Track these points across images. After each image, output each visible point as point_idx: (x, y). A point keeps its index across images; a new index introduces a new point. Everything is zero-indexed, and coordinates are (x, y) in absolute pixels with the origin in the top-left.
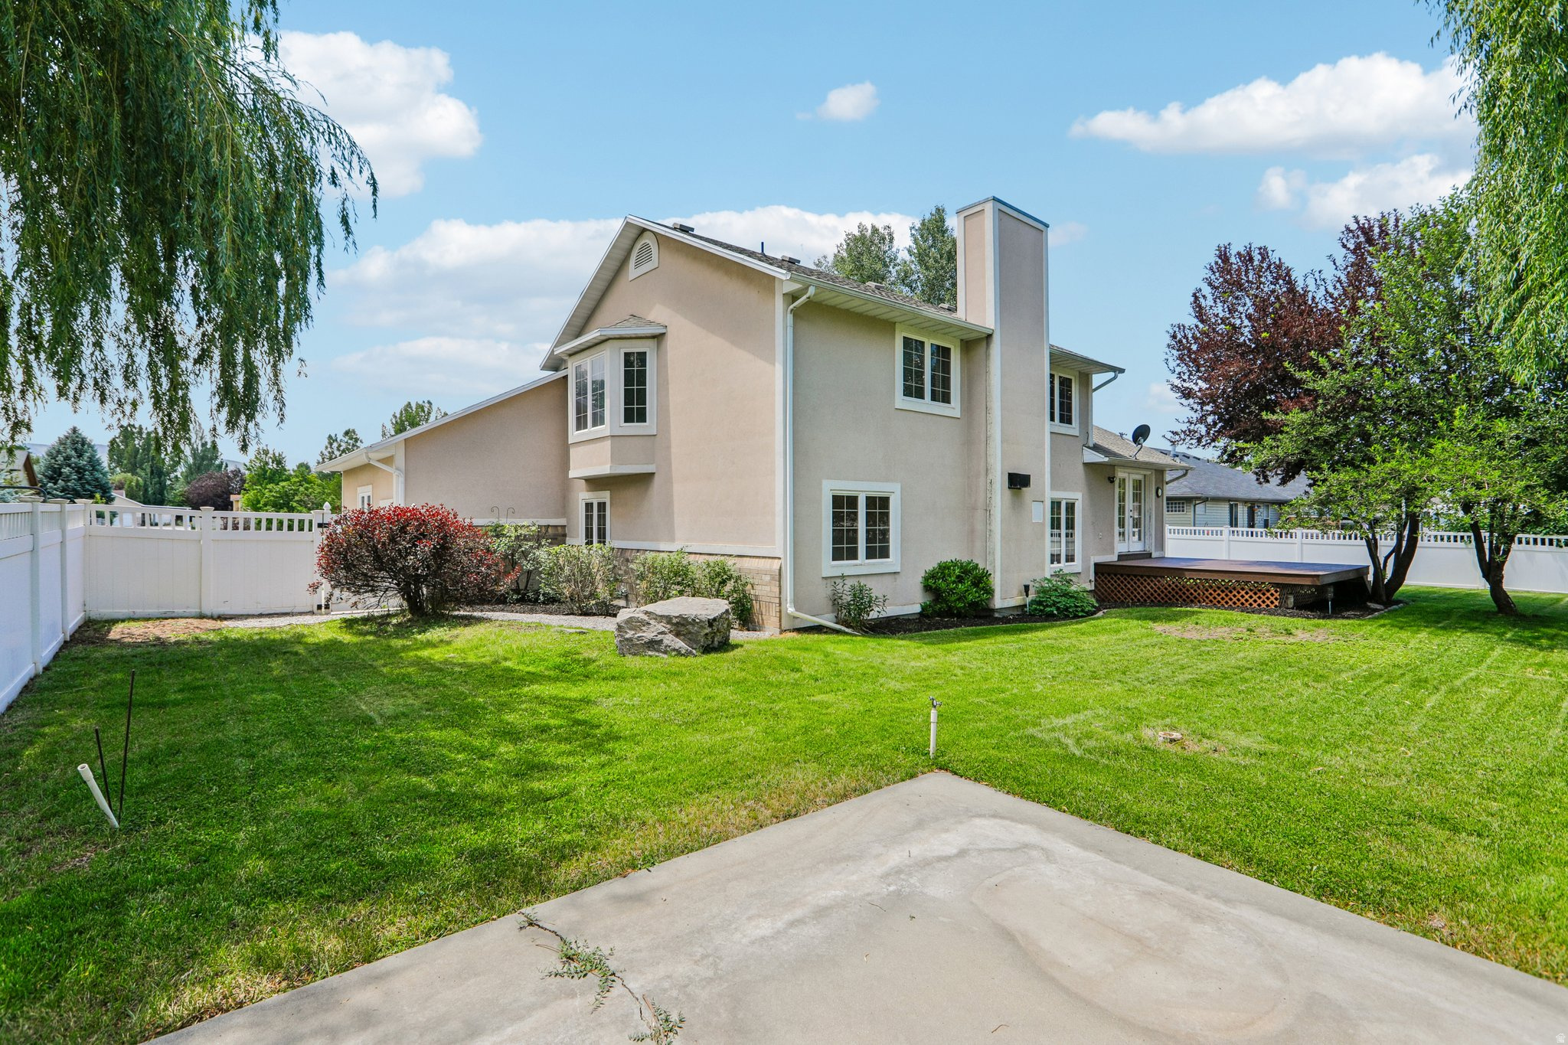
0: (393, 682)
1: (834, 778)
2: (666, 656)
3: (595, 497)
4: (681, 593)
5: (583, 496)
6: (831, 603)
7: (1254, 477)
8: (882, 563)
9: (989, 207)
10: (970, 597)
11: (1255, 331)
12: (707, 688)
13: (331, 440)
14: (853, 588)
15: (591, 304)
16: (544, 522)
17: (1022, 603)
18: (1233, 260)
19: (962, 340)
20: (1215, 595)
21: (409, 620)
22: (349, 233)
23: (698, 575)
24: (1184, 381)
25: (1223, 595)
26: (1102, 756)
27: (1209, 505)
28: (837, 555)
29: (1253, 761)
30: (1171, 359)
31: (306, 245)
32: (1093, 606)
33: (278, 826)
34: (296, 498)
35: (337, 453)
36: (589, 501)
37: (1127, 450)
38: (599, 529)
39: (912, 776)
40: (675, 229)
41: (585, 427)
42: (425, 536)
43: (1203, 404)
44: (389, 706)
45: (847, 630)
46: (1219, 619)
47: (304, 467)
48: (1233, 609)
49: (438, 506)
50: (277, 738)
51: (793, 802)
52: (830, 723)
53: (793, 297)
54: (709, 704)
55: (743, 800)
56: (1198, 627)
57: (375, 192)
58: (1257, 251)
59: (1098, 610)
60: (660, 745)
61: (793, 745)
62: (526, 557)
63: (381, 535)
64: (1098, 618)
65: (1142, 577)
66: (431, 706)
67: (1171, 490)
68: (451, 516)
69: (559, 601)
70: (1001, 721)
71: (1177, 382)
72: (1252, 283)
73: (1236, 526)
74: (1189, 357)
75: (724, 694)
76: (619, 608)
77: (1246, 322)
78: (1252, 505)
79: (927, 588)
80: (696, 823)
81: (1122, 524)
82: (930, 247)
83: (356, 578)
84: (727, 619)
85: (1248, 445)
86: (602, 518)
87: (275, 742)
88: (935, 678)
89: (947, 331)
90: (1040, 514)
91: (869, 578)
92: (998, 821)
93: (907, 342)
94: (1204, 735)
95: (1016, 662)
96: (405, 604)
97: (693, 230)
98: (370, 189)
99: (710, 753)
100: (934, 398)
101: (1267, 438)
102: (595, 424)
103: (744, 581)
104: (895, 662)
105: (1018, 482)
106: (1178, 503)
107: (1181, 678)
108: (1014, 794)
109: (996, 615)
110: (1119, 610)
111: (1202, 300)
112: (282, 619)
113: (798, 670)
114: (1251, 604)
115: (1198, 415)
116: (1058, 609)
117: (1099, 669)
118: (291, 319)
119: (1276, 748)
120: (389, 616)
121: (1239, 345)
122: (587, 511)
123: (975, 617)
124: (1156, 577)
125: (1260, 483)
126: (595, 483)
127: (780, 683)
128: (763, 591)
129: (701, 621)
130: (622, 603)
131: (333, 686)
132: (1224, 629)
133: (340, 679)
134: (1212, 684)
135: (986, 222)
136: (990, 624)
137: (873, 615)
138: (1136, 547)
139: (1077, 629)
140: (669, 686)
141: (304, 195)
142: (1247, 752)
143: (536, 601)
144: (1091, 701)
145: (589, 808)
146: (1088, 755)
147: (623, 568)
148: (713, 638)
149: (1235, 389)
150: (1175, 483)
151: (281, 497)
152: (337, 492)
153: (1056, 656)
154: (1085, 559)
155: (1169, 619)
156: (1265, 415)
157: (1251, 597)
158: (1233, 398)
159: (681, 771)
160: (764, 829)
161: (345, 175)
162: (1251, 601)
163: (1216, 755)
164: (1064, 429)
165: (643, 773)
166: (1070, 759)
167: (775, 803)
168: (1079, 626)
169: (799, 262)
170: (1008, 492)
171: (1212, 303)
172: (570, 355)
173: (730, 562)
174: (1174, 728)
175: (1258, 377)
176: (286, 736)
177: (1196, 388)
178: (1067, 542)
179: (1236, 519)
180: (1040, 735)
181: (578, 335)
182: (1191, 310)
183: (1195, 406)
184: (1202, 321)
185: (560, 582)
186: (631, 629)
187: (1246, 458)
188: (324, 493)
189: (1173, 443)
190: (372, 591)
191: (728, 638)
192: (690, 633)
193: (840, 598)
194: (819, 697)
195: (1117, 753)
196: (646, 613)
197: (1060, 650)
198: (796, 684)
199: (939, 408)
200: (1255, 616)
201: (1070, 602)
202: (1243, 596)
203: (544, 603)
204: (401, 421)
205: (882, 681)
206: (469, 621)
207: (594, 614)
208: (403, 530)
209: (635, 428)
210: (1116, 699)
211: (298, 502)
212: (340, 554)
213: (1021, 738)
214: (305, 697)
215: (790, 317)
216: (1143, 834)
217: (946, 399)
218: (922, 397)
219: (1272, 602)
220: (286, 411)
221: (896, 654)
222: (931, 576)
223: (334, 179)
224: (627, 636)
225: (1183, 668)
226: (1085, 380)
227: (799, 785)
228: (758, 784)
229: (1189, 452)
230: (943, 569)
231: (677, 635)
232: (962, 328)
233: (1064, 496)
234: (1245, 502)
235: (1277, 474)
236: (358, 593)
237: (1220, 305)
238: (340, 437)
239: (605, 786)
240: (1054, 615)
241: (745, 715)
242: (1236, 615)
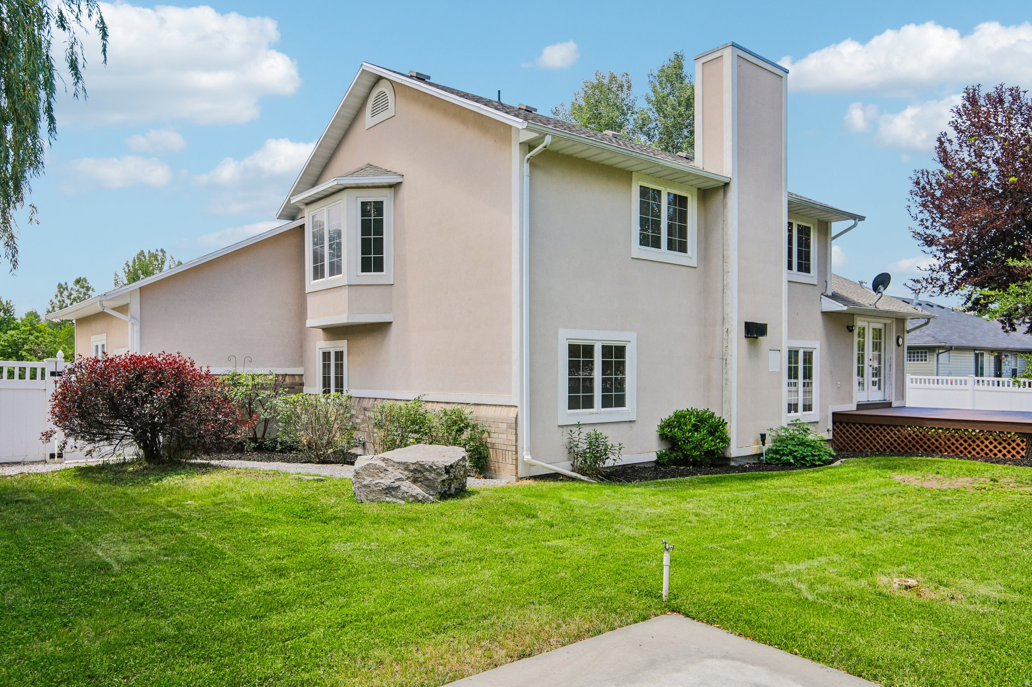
0: (129, 529)
1: (568, 619)
2: (403, 502)
3: (333, 346)
4: (418, 441)
5: (320, 344)
6: (567, 451)
7: (1001, 325)
8: (618, 412)
9: (728, 53)
10: (706, 446)
11: (1003, 175)
12: (443, 534)
13: (62, 288)
14: (589, 436)
15: (326, 153)
16: (281, 371)
17: (759, 452)
18: (982, 102)
19: (699, 189)
20: (957, 444)
21: (145, 468)
22: (78, 78)
23: (435, 423)
24: (927, 228)
25: (966, 445)
26: (835, 600)
27: (952, 354)
28: (573, 404)
29: (992, 609)
30: (913, 206)
31: (35, 89)
32: (831, 455)
33: (11, 671)
34: (26, 347)
35: (68, 302)
36: (327, 350)
37: (867, 299)
38: (337, 378)
39: (645, 619)
40: (411, 77)
41: (322, 276)
42: (161, 384)
43: (946, 251)
44: (126, 552)
45: (582, 478)
46: (961, 469)
47: (33, 316)
48: (977, 459)
49: (175, 354)
50: (9, 585)
51: (527, 642)
52: (565, 567)
53: (529, 146)
54: (446, 549)
55: (479, 640)
56: (939, 476)
57: (105, 35)
58: (1008, 93)
59: (836, 459)
60: (398, 588)
61: (528, 588)
62: (263, 406)
63: (117, 382)
64: (836, 467)
65: (881, 426)
66: (169, 551)
67: (911, 339)
68: (187, 364)
69: (297, 449)
70: (734, 566)
71: (920, 230)
72: (1002, 126)
73: (982, 375)
74: (933, 203)
75: (461, 539)
76: (357, 456)
77: (994, 167)
78: (999, 355)
79: (663, 437)
80: (432, 662)
81: (861, 372)
82: (668, 95)
83: (91, 426)
84: (464, 466)
85: (993, 293)
86: (339, 367)
87: (7, 589)
88: (669, 524)
89: (683, 180)
90: (779, 363)
91: (605, 427)
92: (729, 661)
93: (644, 191)
94: (941, 583)
95: (751, 510)
96: (141, 452)
97: (429, 78)
98: (98, 34)
99: (447, 595)
100: (671, 247)
101: (1013, 286)
102: (332, 273)
103: (480, 429)
104: (630, 508)
105: (755, 331)
106: (919, 352)
107: (919, 527)
108: (746, 636)
109: (733, 464)
110: (857, 460)
111: (947, 144)
112: (13, 468)
113: (534, 516)
114: (995, 455)
115: (942, 262)
116: (795, 457)
117: (836, 518)
118: (20, 164)
119: (1017, 597)
120: (124, 464)
121: (986, 190)
122: (324, 360)
123: (711, 465)
124: (895, 426)
125: (1007, 332)
126: (333, 332)
127: (516, 528)
128: (499, 439)
129: (438, 468)
130: (359, 451)
131: (68, 533)
132: (966, 479)
133: (75, 527)
134: (951, 533)
135: (724, 68)
136: (726, 472)
137: (609, 463)
138: (874, 395)
139: (813, 478)
140: (406, 531)
141: (31, 35)
142: (985, 600)
143: (273, 449)
144: (825, 548)
145: (328, 648)
146: (821, 600)
147: (361, 417)
148: (450, 484)
149: (981, 236)
150: (918, 331)
151: (10, 346)
152: (70, 341)
153: (792, 504)
154: (823, 407)
155: (908, 468)
156: (1011, 262)
157: (995, 447)
158: (978, 245)
159: (418, 612)
160: (499, 668)
161: (73, 18)
162: (995, 451)
163: (953, 603)
164: (802, 277)
165: (381, 615)
166: (803, 602)
167: (510, 644)
168: (816, 475)
169: (536, 110)
170: (745, 342)
171: (957, 148)
172: (307, 204)
173: (467, 410)
174: (909, 575)
175: (1005, 223)
176: (19, 583)
177: (939, 235)
178: (804, 392)
179: (982, 368)
180: (773, 580)
181: (314, 184)
182: (936, 156)
183: (938, 254)
184: (947, 166)
185: (297, 430)
186: (369, 476)
187: (991, 306)
188: (55, 342)
189: (916, 292)
190: (107, 439)
191: (464, 485)
192: (427, 479)
193: (576, 446)
194: (554, 543)
195: (851, 598)
196: (384, 460)
197: (796, 498)
198: (531, 530)
199: (675, 257)
200: (1000, 466)
201: (807, 451)
202: (986, 446)
203: (281, 451)
204: (135, 270)
205: (616, 527)
206: (205, 468)
207: (332, 463)
208: (139, 378)
209: (372, 277)
210: (852, 546)
211: (28, 351)
212: (75, 401)
213: (754, 583)
214: (39, 545)
215: (526, 166)
216: (875, 677)
217: (683, 248)
218: (659, 246)
219: (1018, 453)
220: (19, 257)
221: (632, 502)
222: (668, 424)
223: (62, 23)
224: (365, 483)
225: (921, 516)
226: (824, 228)
227: (533, 626)
228: (492, 625)
229: (932, 301)
230: (679, 419)
231: (415, 481)
232: (699, 177)
233: (801, 345)
234: (992, 351)
235: (1024, 322)
236: (93, 441)
237: (965, 149)
238: (71, 285)
239: (343, 627)
240: (790, 464)
241: (481, 560)
242: (979, 465)
